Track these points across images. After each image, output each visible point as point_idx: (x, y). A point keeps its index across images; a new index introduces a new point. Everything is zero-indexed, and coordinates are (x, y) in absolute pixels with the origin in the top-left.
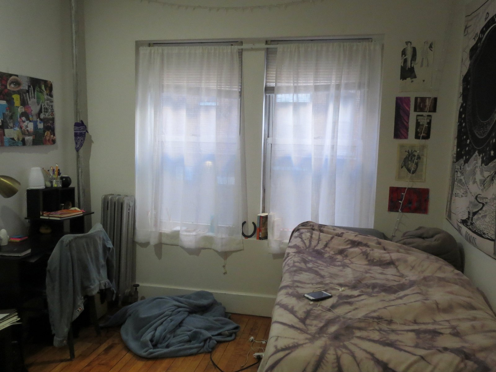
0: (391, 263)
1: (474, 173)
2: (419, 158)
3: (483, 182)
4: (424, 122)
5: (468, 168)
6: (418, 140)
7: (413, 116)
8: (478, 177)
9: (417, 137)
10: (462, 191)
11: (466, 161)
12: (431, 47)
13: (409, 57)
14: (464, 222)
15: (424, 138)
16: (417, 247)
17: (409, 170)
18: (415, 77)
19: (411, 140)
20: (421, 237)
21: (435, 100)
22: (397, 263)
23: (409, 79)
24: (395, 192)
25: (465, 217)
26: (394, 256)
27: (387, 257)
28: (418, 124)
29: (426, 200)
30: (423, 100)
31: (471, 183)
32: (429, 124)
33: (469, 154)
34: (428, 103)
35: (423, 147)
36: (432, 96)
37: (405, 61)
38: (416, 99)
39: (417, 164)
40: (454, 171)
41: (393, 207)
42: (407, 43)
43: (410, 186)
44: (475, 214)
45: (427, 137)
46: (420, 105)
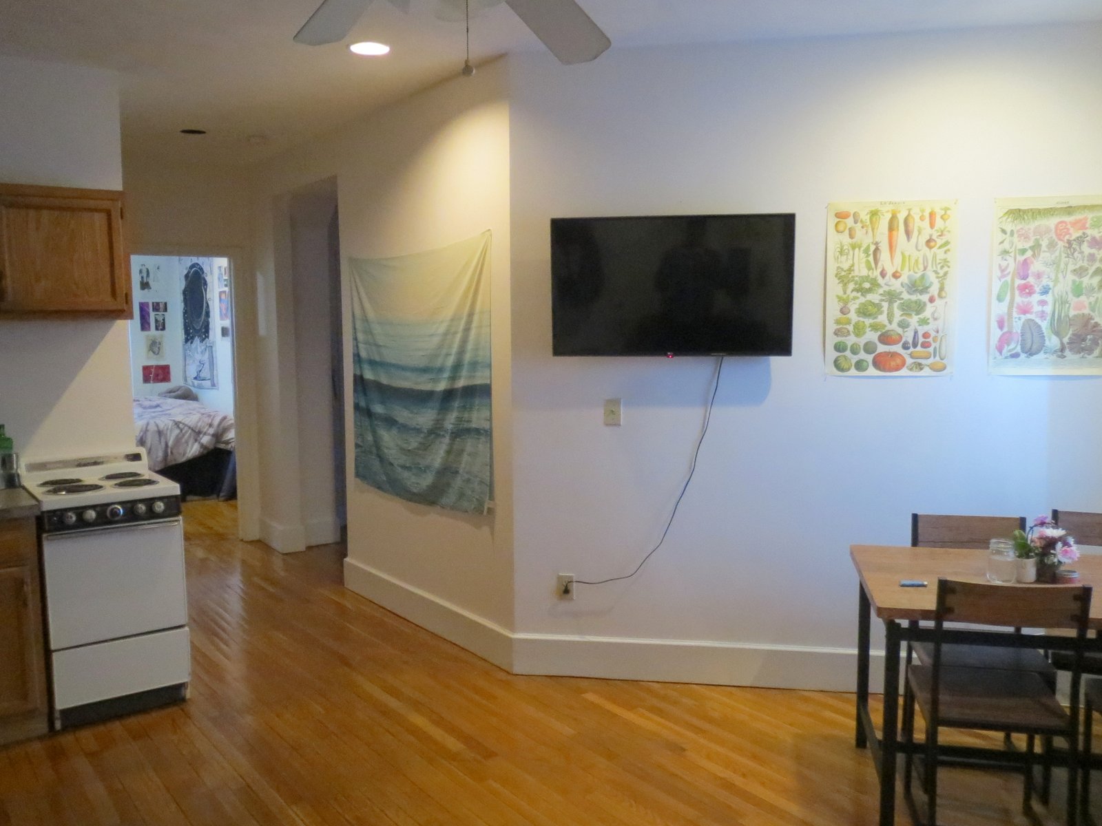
0: (158, 406)
1: (196, 348)
2: (160, 344)
3: (202, 352)
4: (160, 319)
5: (194, 345)
6: (157, 332)
7: (152, 315)
8: (199, 350)
9: (157, 329)
10: (191, 361)
11: (192, 343)
12: (158, 268)
13: (145, 275)
14: (195, 378)
15: (162, 330)
16: (170, 397)
17: (154, 353)
18: (151, 288)
19: (153, 332)
20: (170, 392)
21: (166, 304)
22: (161, 405)
23: (146, 290)
24: (146, 370)
25: (195, 375)
26: (159, 402)
27: (154, 404)
28: (156, 321)
29: (168, 373)
30: (158, 304)
31: (196, 354)
32: (164, 320)
33: (192, 338)
34: (162, 306)
35: (162, 337)
36: (163, 301)
37: (142, 277)
38: (153, 303)
39: (159, 348)
40: (185, 350)
41: (146, 379)
42: (142, 265)
43: (156, 364)
44: (200, 371)
45: (164, 329)
46: (156, 307)
